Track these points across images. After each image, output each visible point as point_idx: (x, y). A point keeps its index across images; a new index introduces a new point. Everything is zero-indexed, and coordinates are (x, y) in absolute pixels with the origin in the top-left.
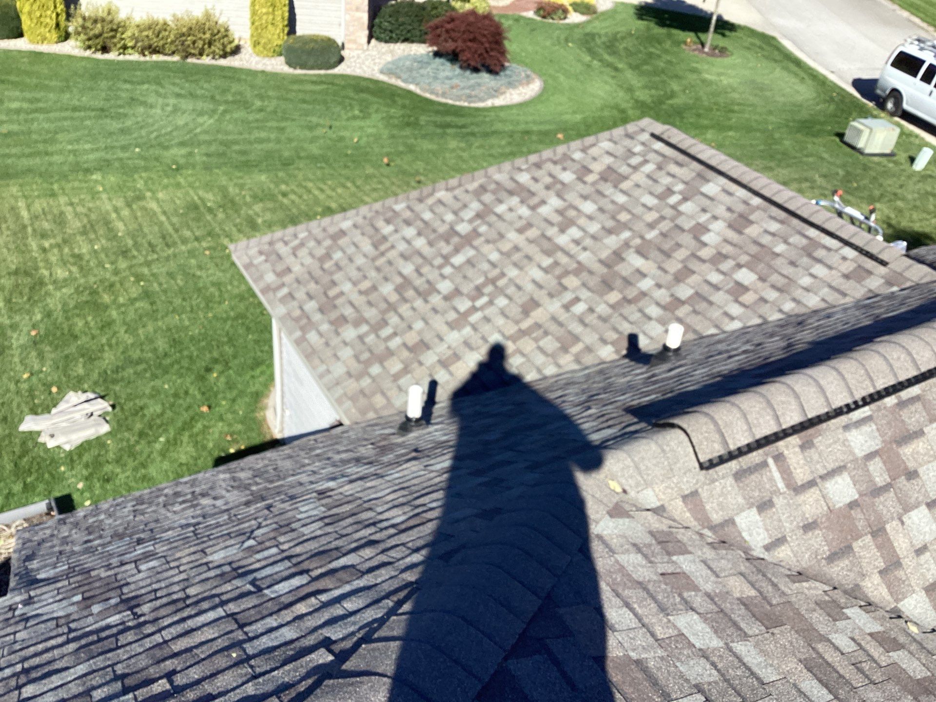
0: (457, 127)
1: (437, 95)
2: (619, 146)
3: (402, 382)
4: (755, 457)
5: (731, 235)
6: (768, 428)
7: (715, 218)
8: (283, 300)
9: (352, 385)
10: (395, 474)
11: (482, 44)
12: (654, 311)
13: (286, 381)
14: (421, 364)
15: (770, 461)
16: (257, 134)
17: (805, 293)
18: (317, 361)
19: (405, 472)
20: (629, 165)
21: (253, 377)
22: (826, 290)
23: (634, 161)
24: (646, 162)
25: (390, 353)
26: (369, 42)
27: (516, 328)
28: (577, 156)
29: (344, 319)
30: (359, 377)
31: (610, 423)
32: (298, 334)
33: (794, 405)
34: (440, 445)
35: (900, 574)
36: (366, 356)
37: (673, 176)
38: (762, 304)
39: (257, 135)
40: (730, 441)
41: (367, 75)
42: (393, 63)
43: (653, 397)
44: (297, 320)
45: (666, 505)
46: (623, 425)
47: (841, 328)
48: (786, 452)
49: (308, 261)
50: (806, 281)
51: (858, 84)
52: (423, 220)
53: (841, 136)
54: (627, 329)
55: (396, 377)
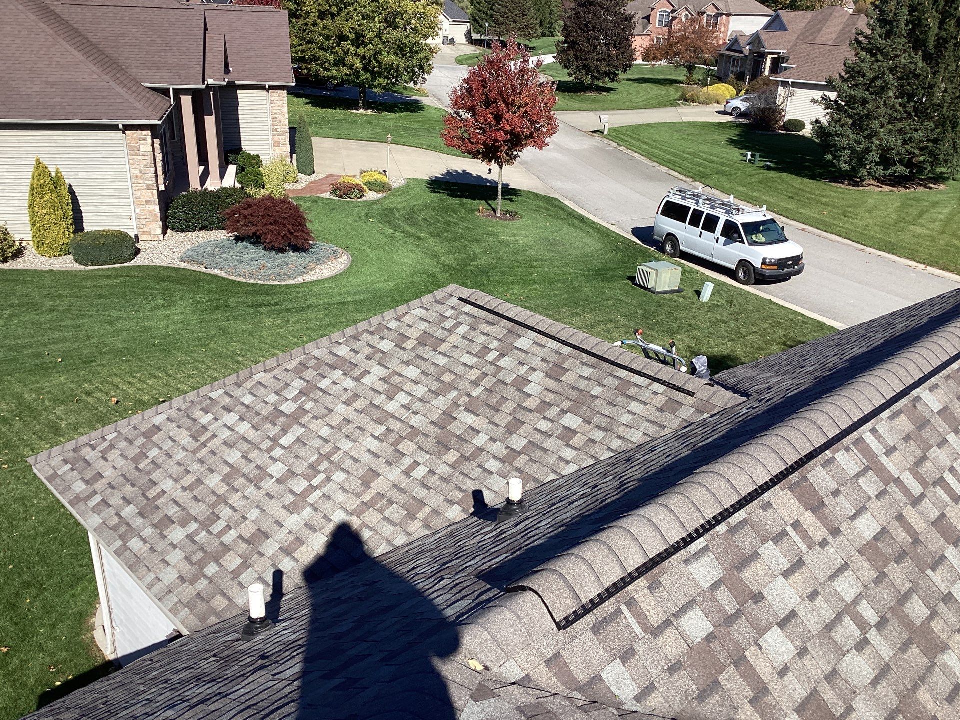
0: (269, 305)
1: (245, 277)
2: (431, 312)
3: (243, 578)
4: (609, 606)
5: (550, 383)
6: (614, 575)
7: (533, 370)
8: (96, 510)
9: (188, 591)
10: (242, 690)
11: (284, 225)
12: (493, 465)
13: (111, 595)
14: (262, 555)
15: (624, 608)
16: (50, 335)
17: (628, 430)
18: (144, 570)
19: (252, 687)
20: (443, 328)
21: (74, 596)
22: (646, 424)
23: (448, 324)
24: (460, 324)
25: (226, 549)
26: (164, 233)
27: (359, 502)
28: (393, 325)
29: (169, 520)
30: (193, 581)
31: (464, 593)
32: (119, 543)
33: (634, 548)
34: (289, 646)
35: (770, 699)
36: (200, 555)
37: (488, 335)
38: (591, 445)
39: (52, 336)
40: (582, 596)
41: (166, 265)
42: (193, 250)
43: (504, 557)
44: (115, 529)
45: (531, 674)
46: (477, 593)
47: (664, 461)
48: (636, 597)
49: (121, 463)
50: (626, 418)
51: (637, 232)
52: (243, 404)
53: (632, 279)
54: (471, 486)
55: (236, 574)
